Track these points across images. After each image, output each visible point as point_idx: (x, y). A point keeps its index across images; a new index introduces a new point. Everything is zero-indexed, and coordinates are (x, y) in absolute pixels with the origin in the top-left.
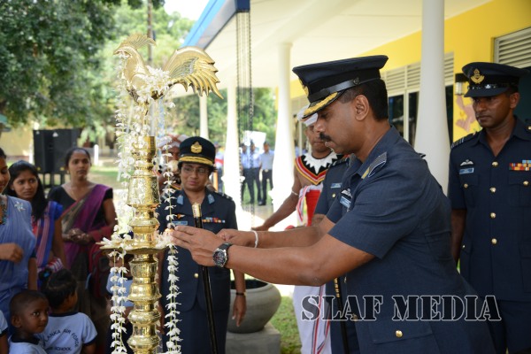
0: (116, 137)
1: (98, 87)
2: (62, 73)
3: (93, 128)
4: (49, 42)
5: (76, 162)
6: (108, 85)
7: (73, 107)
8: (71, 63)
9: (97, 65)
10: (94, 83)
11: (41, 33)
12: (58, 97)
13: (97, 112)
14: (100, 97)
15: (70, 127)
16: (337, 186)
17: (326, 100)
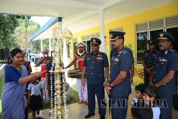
1: (13, 38)
4: (4, 27)
7: (8, 43)
8: (8, 32)
12: (4, 41)
13: (13, 44)
14: (14, 41)
15: (7, 48)
16: (88, 59)
17: (116, 38)
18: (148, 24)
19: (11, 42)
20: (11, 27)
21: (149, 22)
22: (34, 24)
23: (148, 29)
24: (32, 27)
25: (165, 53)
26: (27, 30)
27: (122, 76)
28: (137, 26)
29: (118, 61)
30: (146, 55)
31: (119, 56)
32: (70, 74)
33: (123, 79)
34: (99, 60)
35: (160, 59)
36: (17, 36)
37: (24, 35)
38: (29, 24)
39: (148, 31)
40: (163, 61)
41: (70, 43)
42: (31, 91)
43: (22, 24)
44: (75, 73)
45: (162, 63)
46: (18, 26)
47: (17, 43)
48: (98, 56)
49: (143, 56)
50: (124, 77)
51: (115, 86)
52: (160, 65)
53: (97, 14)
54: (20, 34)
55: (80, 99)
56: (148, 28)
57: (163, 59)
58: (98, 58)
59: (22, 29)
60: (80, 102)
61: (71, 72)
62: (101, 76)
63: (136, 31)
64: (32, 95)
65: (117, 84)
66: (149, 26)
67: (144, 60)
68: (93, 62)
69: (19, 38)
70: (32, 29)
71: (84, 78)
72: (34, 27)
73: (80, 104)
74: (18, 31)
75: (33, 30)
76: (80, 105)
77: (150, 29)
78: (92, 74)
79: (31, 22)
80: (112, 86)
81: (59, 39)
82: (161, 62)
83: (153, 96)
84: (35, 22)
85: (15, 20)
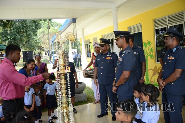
0: (40, 52)
1: (36, 40)
2: (29, 38)
3: (36, 50)
4: (26, 31)
5: (37, 58)
6: (38, 39)
7: (31, 45)
8: (31, 35)
9: (36, 35)
10: (35, 39)
11: (24, 29)
12: (27, 43)
13: (36, 46)
14: (37, 43)
15: (30, 50)
16: (98, 59)
17: (118, 38)
18: (167, 19)
19: (35, 44)
20: (32, 29)
21: (168, 16)
22: (57, 25)
23: (167, 25)
24: (55, 28)
25: (173, 50)
26: (50, 31)
27: (125, 76)
28: (156, 22)
29: (121, 60)
30: (163, 52)
31: (123, 55)
32: (86, 74)
33: (126, 78)
34: (108, 60)
35: (168, 57)
36: (40, 38)
37: (47, 36)
38: (52, 25)
39: (167, 26)
40: (170, 59)
41: (91, 43)
42: (46, 90)
43: (45, 26)
44: (90, 74)
45: (170, 62)
46: (40, 29)
47: (41, 45)
48: (108, 56)
49: (160, 53)
50: (127, 76)
51: (120, 85)
52: (168, 63)
53: (110, 12)
54: (44, 35)
55: (96, 99)
56: (167, 23)
57: (171, 57)
58: (108, 58)
59: (45, 31)
60: (95, 102)
61: (87, 72)
62: (111, 76)
63: (155, 27)
64: (47, 95)
65: (121, 84)
66: (168, 21)
67: (161, 58)
68: (103, 62)
69: (43, 40)
70: (54, 30)
71: (96, 79)
72: (57, 28)
73: (95, 103)
74: (42, 33)
75: (56, 31)
76: (95, 105)
77: (169, 24)
78: (102, 74)
79: (54, 23)
80: (116, 86)
81: (62, 42)
82: (169, 60)
83: (148, 95)
84: (58, 23)
85: (37, 23)
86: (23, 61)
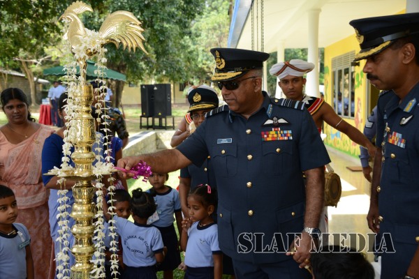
7: (172, 67)
16: (224, 141)
17: (379, 48)
31: (405, 120)
48: (269, 122)
58: (272, 135)
68: (250, 157)
86: (140, 114)
